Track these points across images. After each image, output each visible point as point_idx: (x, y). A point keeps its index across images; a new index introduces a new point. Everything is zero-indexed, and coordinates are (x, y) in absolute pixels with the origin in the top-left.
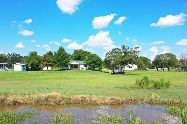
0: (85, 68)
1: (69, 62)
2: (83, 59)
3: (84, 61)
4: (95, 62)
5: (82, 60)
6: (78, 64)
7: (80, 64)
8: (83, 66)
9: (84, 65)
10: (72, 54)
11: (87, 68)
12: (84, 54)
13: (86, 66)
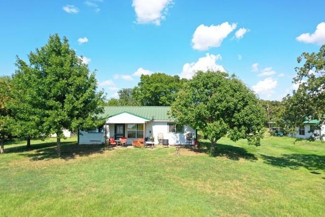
0: (173, 139)
1: (100, 115)
2: (167, 103)
3: (168, 109)
4: (227, 114)
5: (164, 104)
6: (142, 121)
7: (151, 122)
8: (166, 127)
9: (170, 124)
10: (136, 88)
11: (182, 139)
12: (171, 85)
13: (177, 128)
